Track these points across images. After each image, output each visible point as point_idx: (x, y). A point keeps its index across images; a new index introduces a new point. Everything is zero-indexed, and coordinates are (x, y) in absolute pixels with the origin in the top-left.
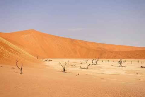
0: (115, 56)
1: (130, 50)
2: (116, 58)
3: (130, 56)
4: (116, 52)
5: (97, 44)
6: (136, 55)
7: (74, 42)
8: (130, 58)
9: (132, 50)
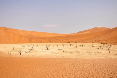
0: (41, 41)
1: (52, 36)
2: (42, 43)
3: (51, 40)
4: (42, 38)
5: (27, 32)
6: (56, 40)
7: (7, 30)
8: (52, 42)
9: (53, 36)
